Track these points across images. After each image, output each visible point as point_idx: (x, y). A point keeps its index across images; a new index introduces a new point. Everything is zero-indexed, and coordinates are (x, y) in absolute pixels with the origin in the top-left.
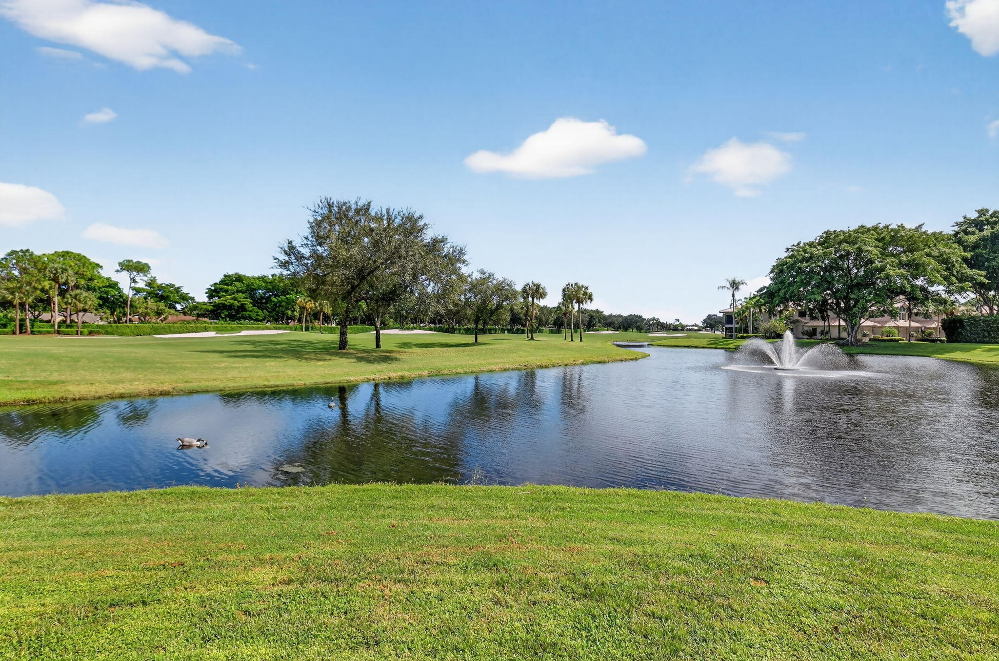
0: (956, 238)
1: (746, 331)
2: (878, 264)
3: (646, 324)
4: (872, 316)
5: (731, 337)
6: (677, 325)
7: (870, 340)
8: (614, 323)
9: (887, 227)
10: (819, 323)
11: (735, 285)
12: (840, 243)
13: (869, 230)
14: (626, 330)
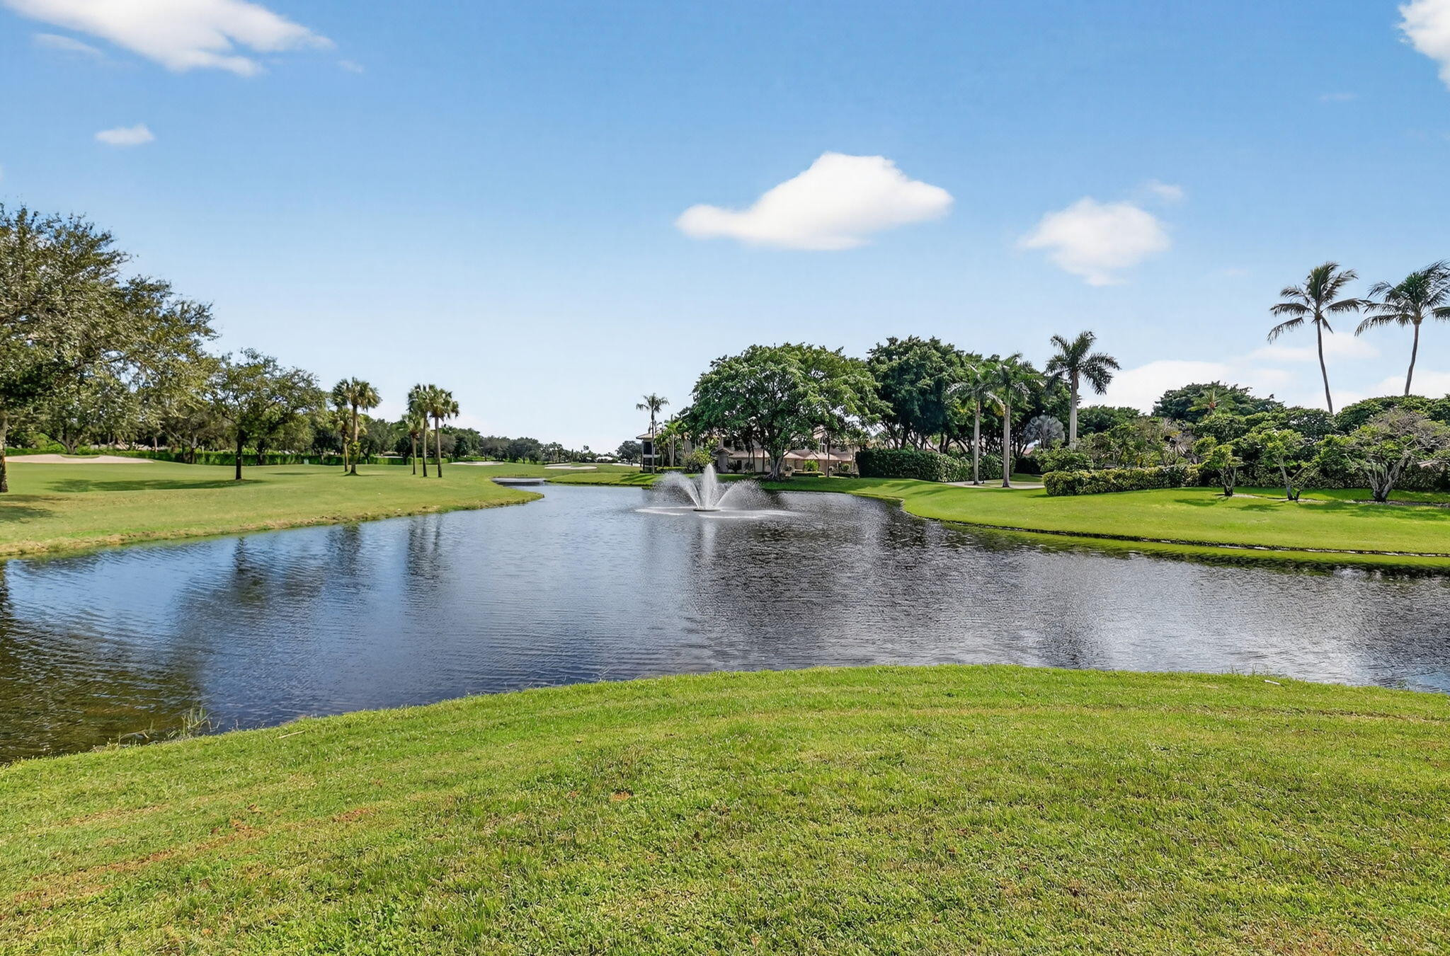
0: (870, 366)
1: (667, 464)
2: (801, 389)
3: (543, 451)
4: (793, 449)
5: (650, 471)
6: (585, 454)
7: (793, 474)
8: (496, 450)
9: (810, 347)
10: (745, 455)
11: (655, 404)
12: (765, 362)
13: (793, 349)
14: (514, 459)
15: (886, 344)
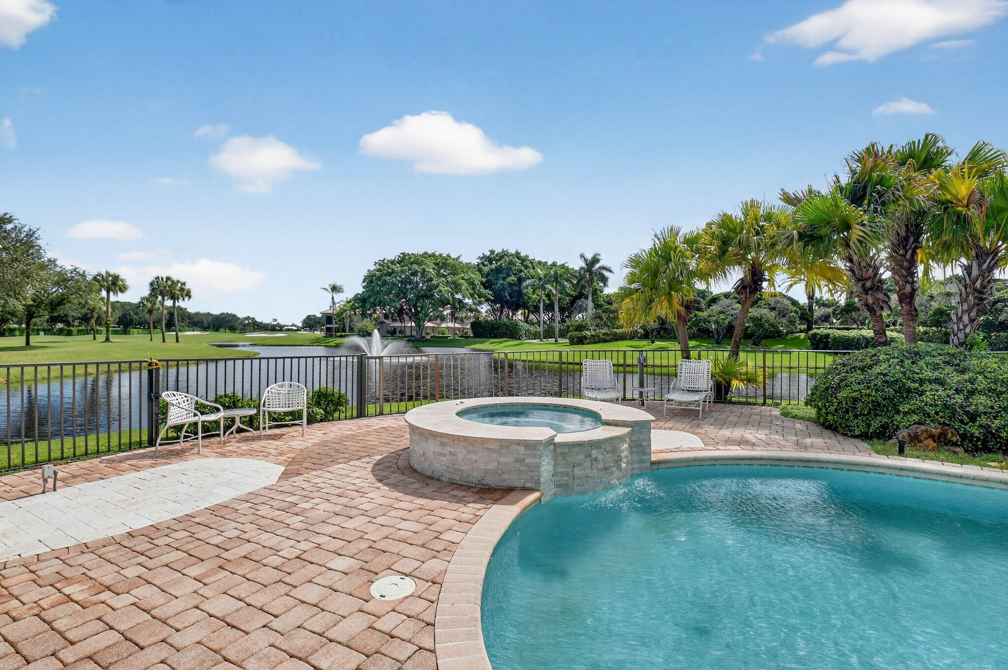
0: (478, 268)
1: (344, 331)
2: (434, 282)
4: (430, 320)
5: (331, 336)
7: (431, 337)
9: (440, 255)
10: (398, 324)
11: (335, 289)
12: (412, 264)
13: (430, 256)
14: (217, 330)
15: (488, 254)
